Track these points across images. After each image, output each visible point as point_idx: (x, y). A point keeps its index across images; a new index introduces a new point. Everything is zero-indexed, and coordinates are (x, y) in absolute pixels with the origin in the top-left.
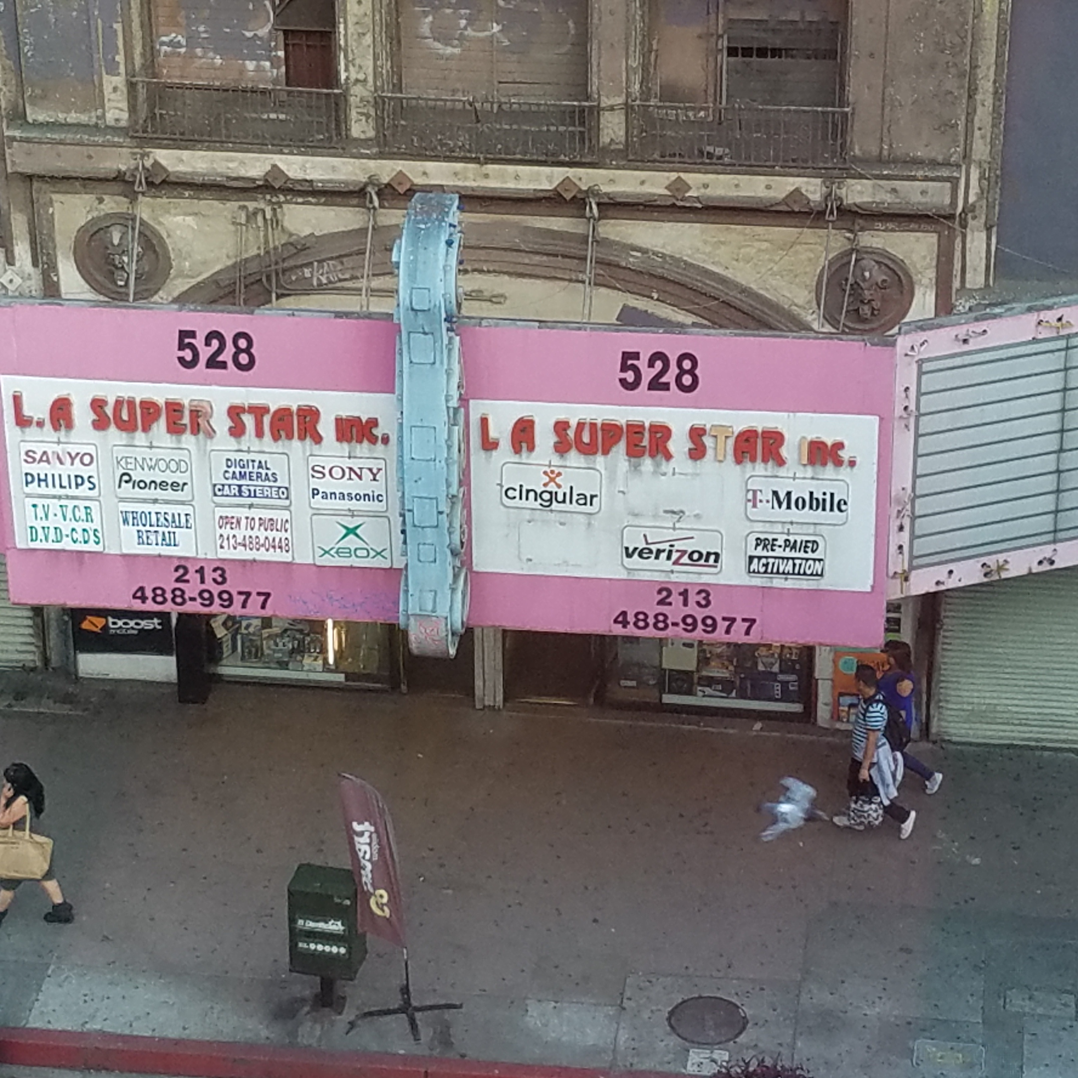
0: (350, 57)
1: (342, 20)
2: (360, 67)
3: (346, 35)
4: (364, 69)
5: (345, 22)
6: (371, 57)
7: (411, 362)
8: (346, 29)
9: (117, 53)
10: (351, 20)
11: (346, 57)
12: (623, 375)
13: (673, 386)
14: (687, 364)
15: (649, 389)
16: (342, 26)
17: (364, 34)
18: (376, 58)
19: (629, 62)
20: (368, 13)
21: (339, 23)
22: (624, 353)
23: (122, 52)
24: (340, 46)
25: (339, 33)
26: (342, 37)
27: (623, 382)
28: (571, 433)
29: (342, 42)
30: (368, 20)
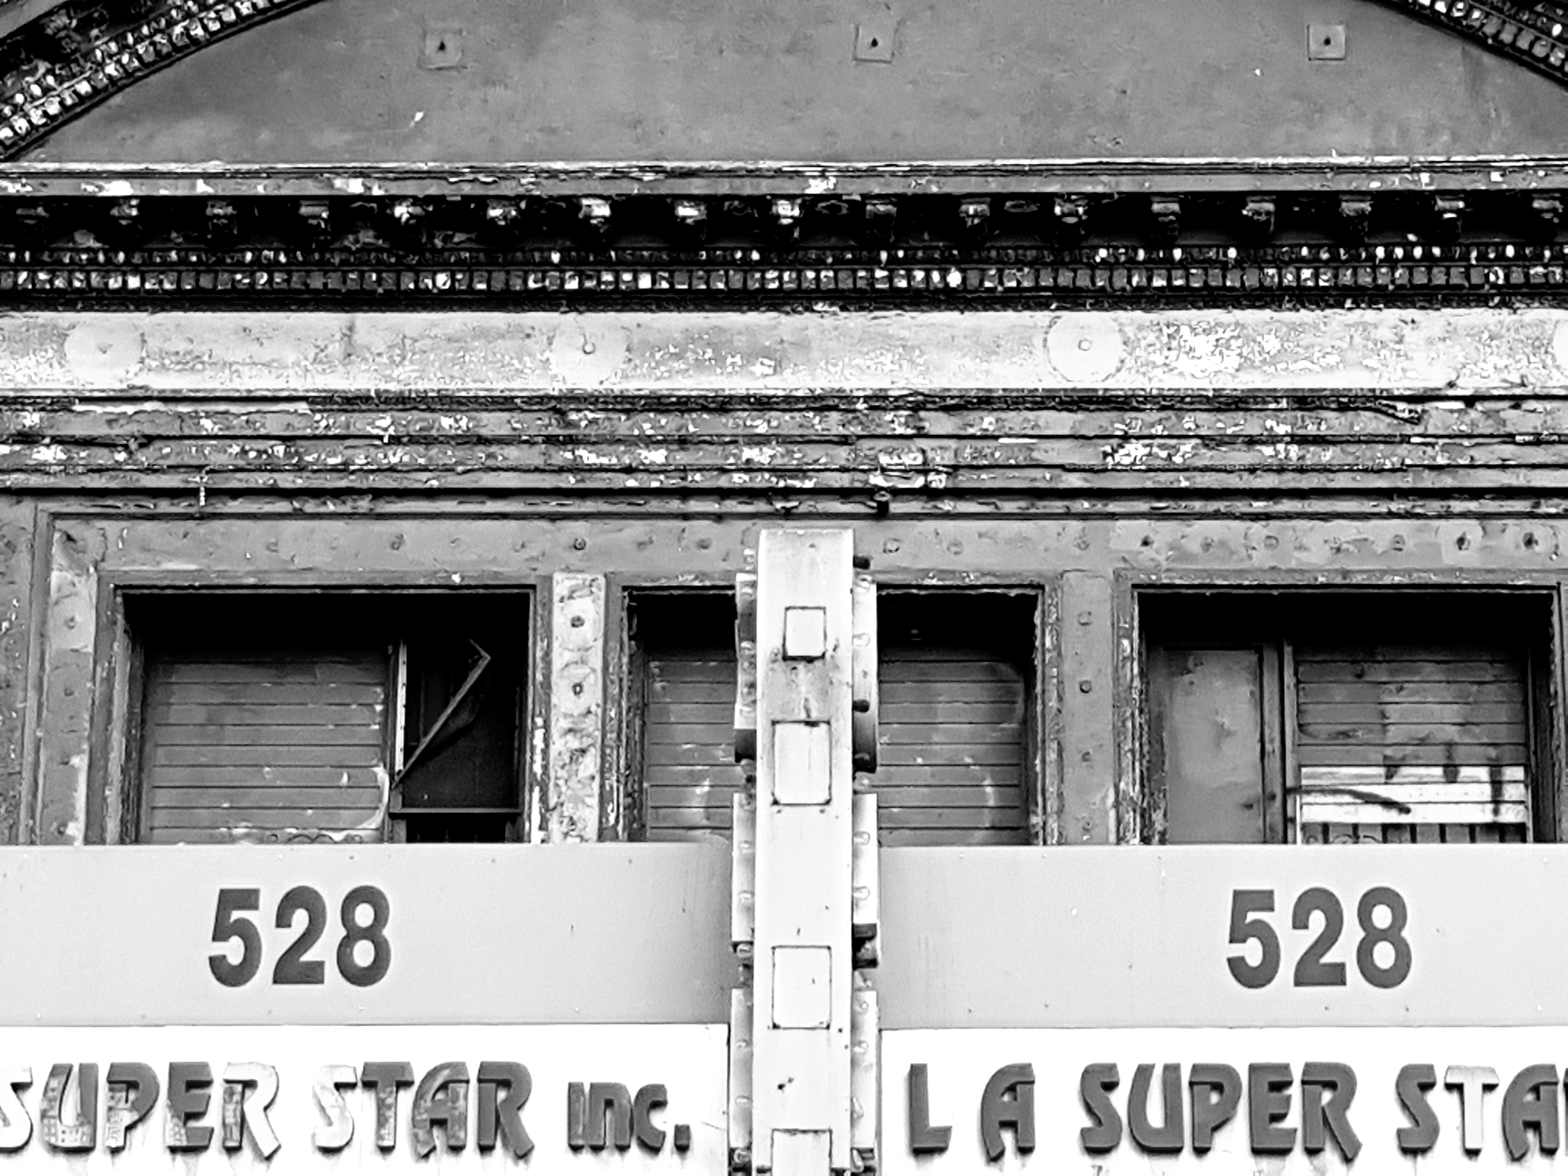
0: (553, 801)
1: (539, 721)
2: (572, 822)
3: (545, 752)
4: (580, 826)
5: (546, 726)
6: (594, 801)
7: (776, 802)
8: (546, 740)
9: (74, 818)
10: (559, 724)
11: (544, 799)
12: (1237, 950)
13: (1353, 972)
14: (1382, 917)
15: (1298, 983)
16: (539, 734)
17: (583, 751)
18: (604, 799)
19: (1122, 785)
20: (593, 709)
21: (534, 726)
22: (1237, 894)
23: (81, 815)
24: (534, 775)
25: (533, 747)
26: (538, 757)
27: (1237, 966)
28: (1119, 1099)
29: (538, 768)
30: (592, 724)
